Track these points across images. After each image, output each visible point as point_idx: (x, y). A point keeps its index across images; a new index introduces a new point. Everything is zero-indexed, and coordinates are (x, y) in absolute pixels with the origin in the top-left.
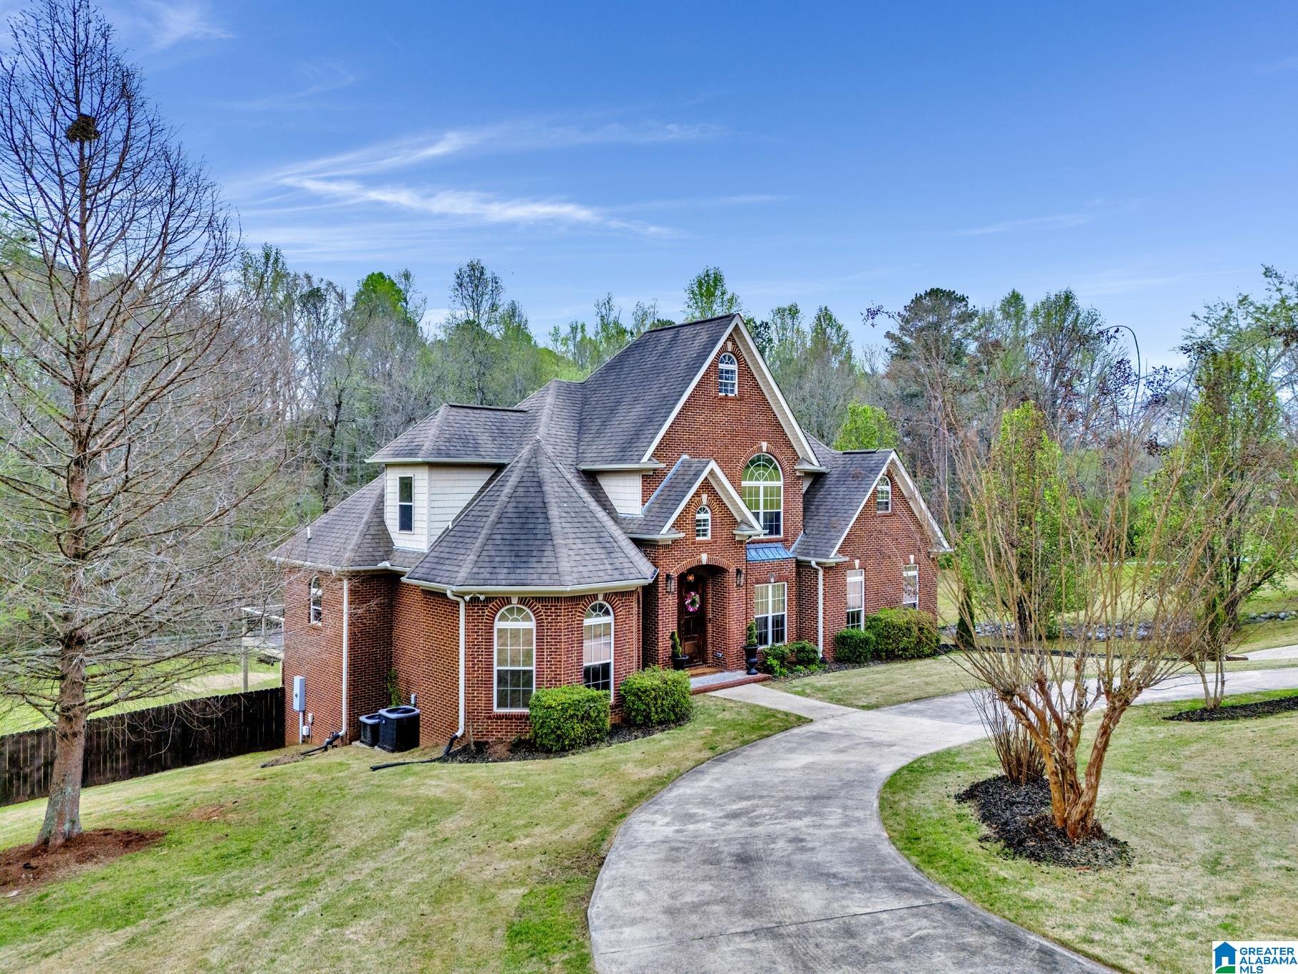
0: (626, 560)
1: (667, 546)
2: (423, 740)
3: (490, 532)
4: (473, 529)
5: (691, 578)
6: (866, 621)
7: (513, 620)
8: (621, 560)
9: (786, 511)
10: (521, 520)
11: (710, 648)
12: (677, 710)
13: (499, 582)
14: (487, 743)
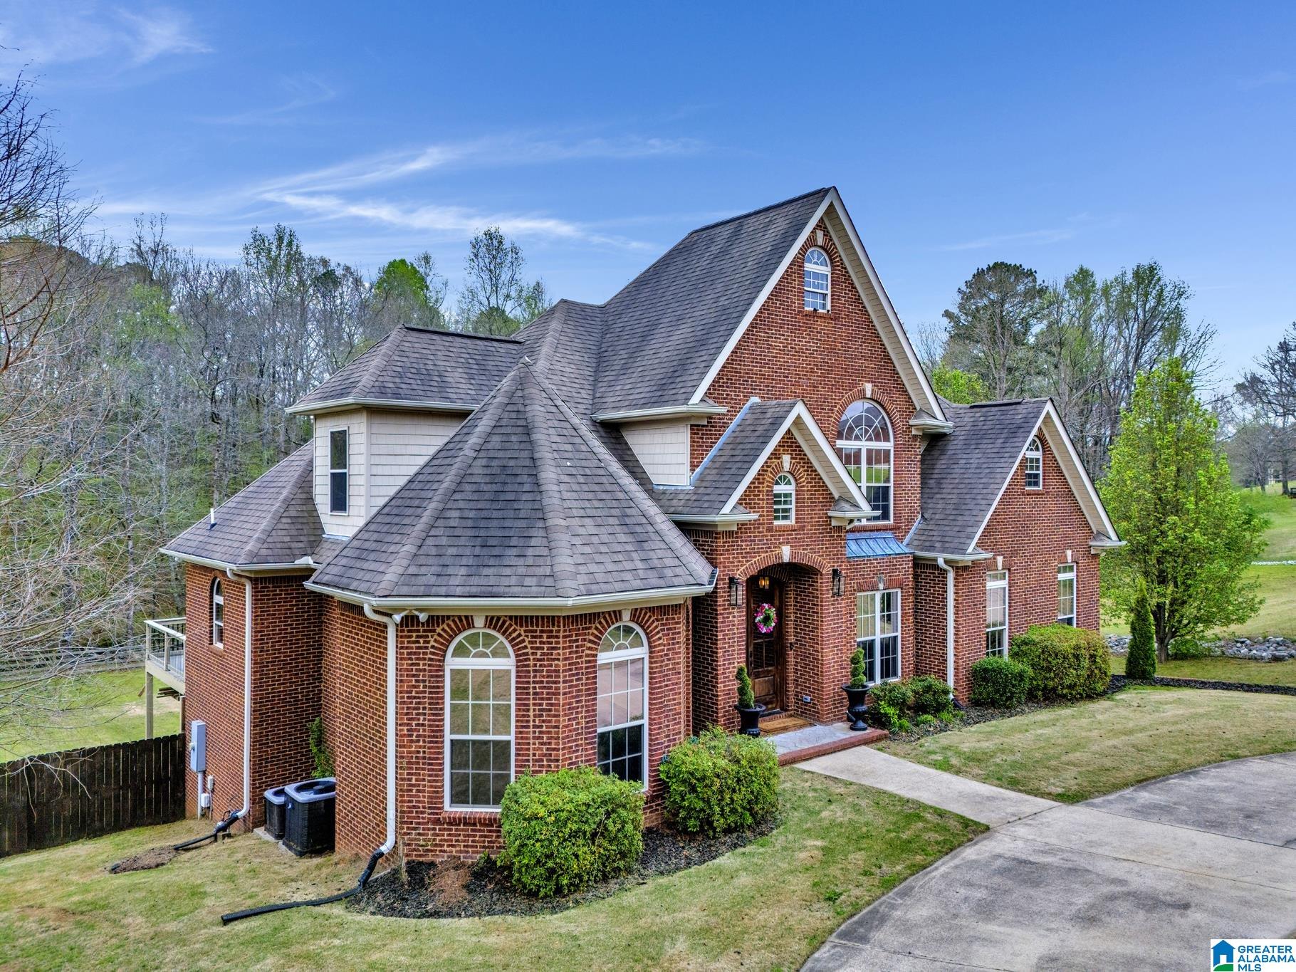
0: (669, 554)
1: (731, 533)
2: (340, 844)
3: (441, 506)
4: (417, 502)
5: (765, 583)
6: (1010, 645)
7: (475, 656)
8: (660, 554)
9: (897, 485)
10: (494, 487)
11: (791, 688)
12: (757, 808)
13: (452, 591)
14: (432, 865)
